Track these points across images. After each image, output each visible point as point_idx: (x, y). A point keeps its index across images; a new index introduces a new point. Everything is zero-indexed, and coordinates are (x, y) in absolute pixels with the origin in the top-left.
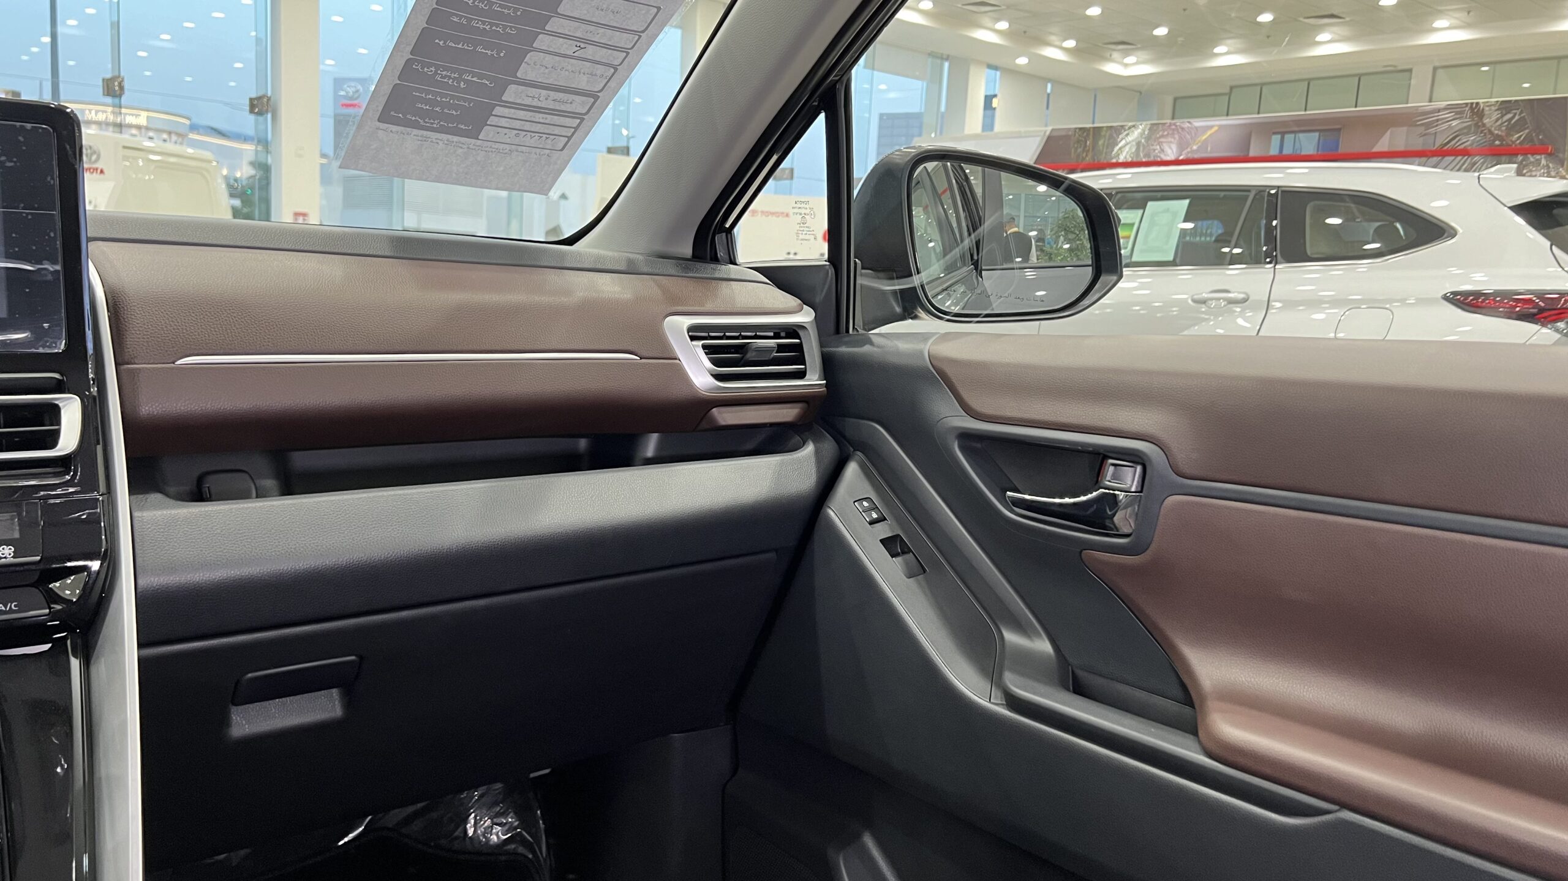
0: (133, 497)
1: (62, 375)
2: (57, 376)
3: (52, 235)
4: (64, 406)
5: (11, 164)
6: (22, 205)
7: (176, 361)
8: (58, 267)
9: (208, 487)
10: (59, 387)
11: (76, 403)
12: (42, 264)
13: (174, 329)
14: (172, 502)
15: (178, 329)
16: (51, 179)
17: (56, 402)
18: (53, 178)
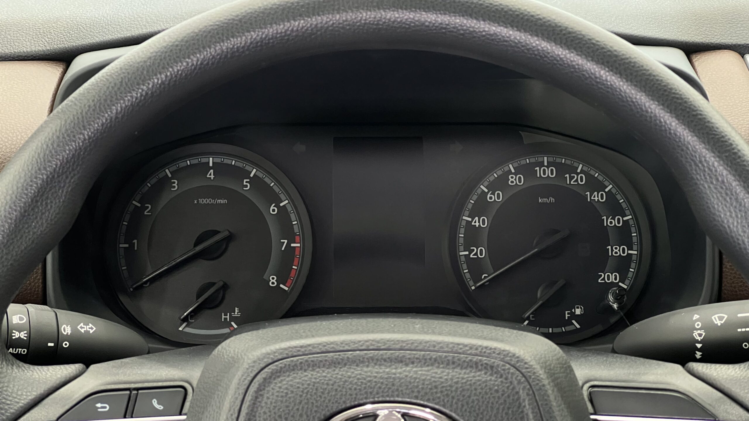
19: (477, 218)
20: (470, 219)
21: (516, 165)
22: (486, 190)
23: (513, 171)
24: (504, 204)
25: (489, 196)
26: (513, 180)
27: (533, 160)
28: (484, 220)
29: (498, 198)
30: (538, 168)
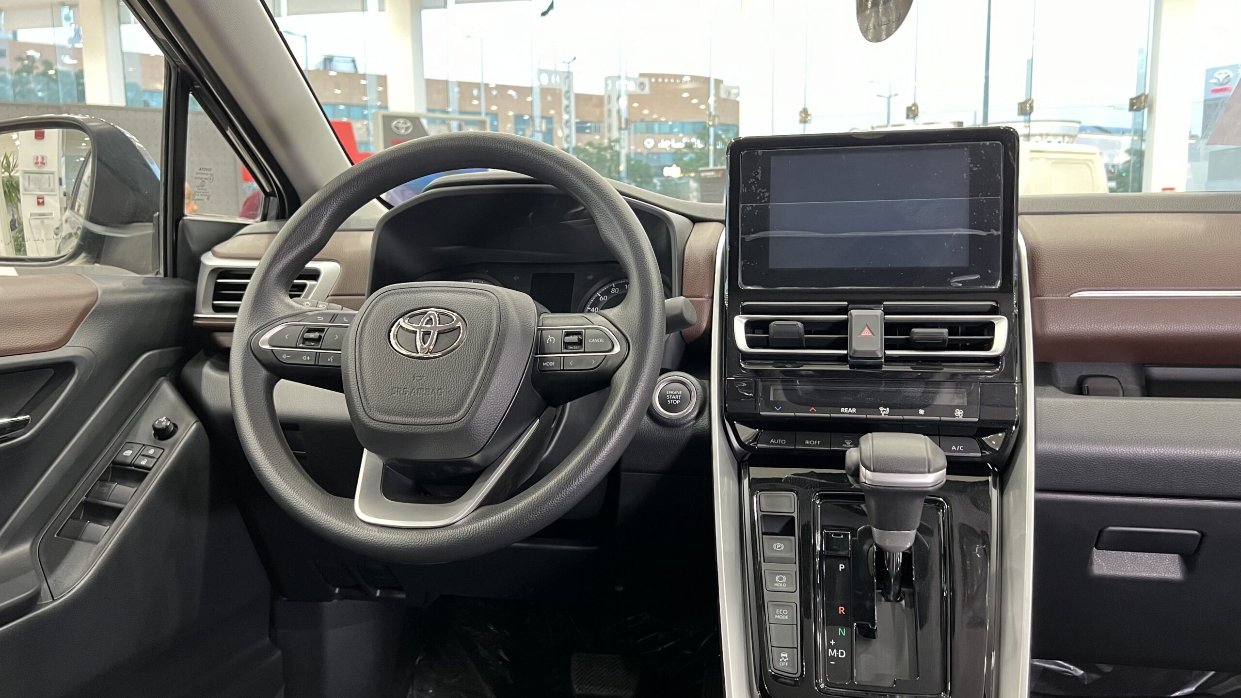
0: (1037, 387)
1: (997, 303)
2: (994, 304)
3: (997, 212)
4: (997, 324)
5: (977, 169)
6: (981, 194)
7: (1071, 295)
8: (1000, 233)
9: (1087, 387)
10: (994, 311)
11: (1005, 321)
12: (990, 231)
13: (1070, 272)
14: (1062, 393)
15: (1073, 272)
16: (999, 176)
17: (993, 321)
18: (1000, 175)
19: (593, 308)
20: (590, 309)
21: (616, 283)
22: (600, 295)
23: (614, 286)
24: (608, 301)
25: (601, 298)
26: (613, 291)
27: (624, 281)
28: (597, 309)
29: (605, 299)
30: (626, 285)
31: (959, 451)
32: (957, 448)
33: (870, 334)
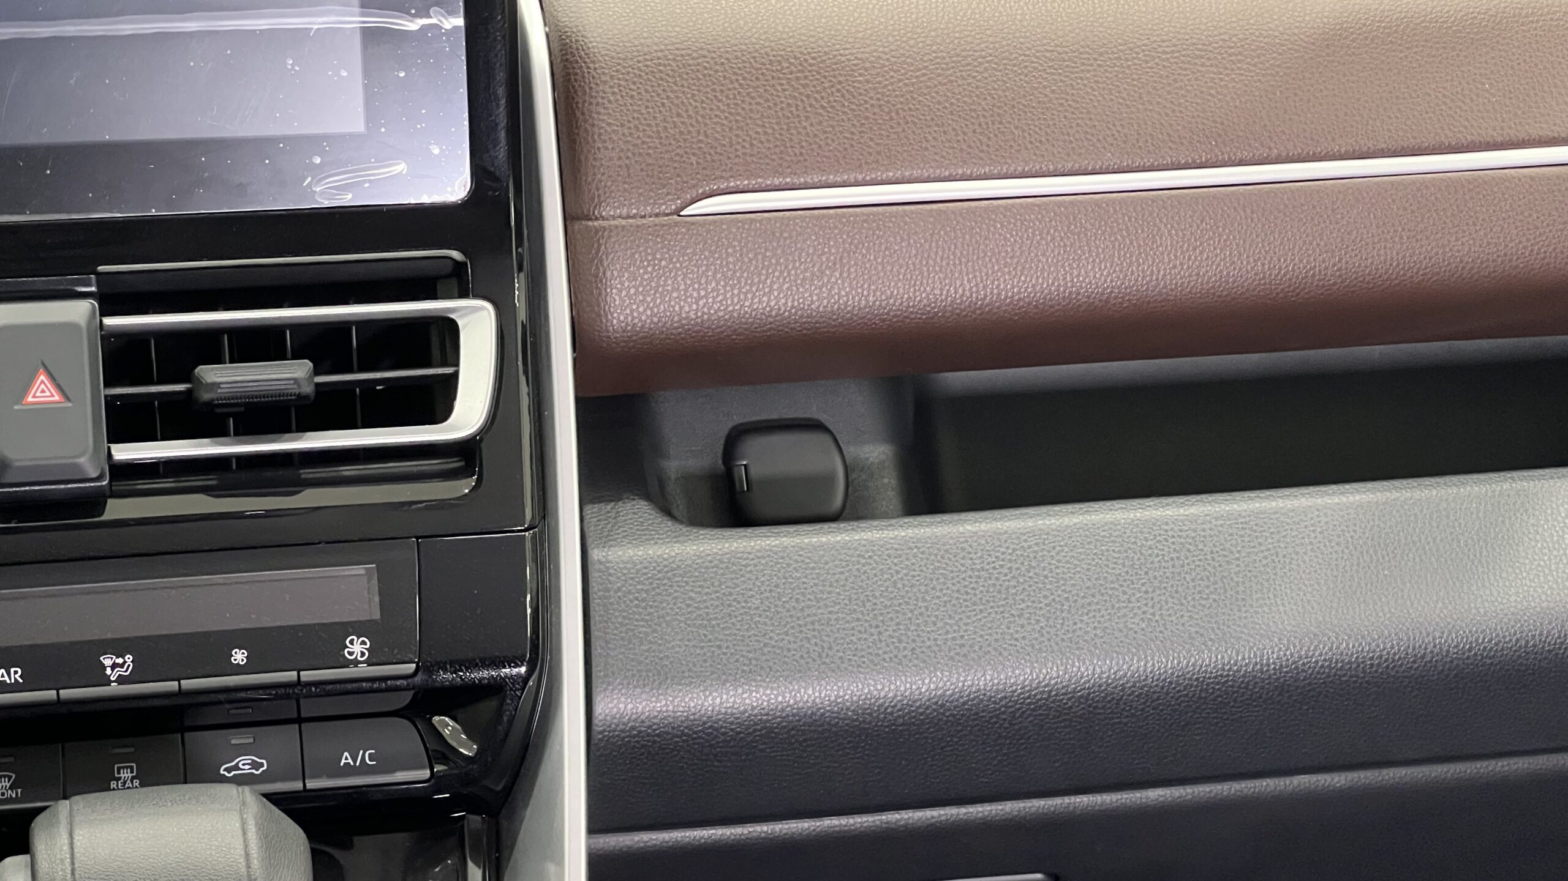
2: (452, 254)
4: (467, 326)
7: (683, 209)
9: (745, 465)
11: (487, 317)
13: (681, 133)
14: (679, 526)
15: (689, 132)
17: (452, 316)
31: (364, 769)
32: (355, 761)
33: (57, 398)
